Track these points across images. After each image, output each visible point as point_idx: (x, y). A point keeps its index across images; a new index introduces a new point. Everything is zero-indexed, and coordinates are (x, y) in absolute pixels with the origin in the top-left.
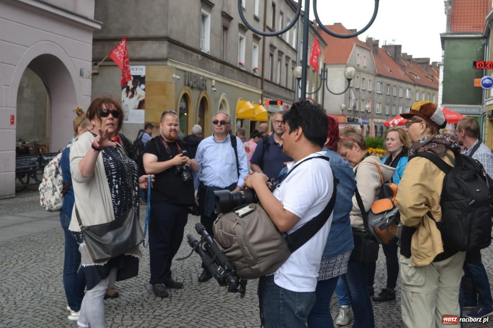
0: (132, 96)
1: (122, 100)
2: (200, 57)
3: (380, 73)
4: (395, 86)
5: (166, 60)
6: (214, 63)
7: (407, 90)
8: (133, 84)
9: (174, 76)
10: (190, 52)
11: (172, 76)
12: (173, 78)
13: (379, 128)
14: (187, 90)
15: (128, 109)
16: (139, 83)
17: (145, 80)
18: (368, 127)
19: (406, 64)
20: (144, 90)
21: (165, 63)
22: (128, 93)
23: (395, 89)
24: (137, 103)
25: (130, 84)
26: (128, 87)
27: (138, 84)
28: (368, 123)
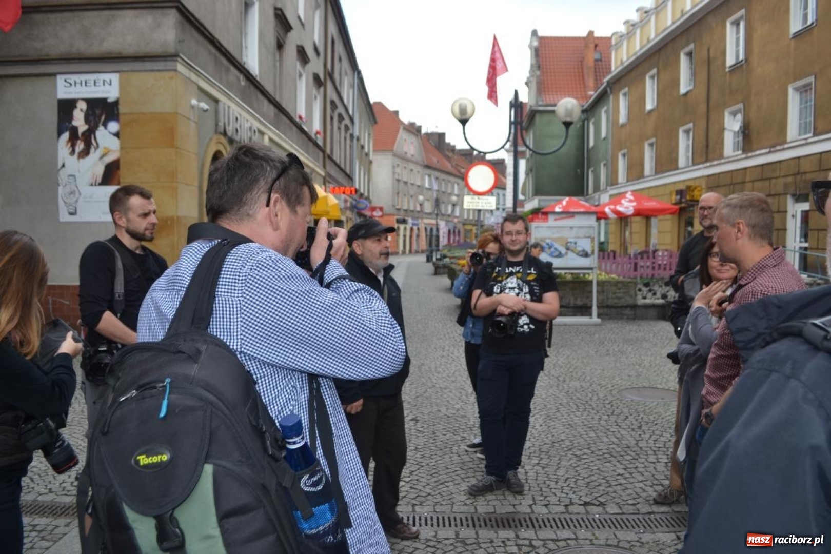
0: (85, 153)
1: (60, 165)
2: (243, 82)
3: (430, 165)
4: (444, 180)
5: (174, 57)
6: (266, 102)
7: (456, 186)
8: (87, 120)
9: (194, 102)
10: (225, 62)
11: (190, 101)
12: (193, 107)
13: (429, 230)
14: (221, 143)
15: (77, 187)
16: (103, 118)
17: (118, 109)
18: (418, 229)
19: (450, 155)
20: (117, 135)
21: (170, 64)
22: (73, 146)
23: (443, 183)
24: (100, 170)
25: (79, 120)
26: (74, 130)
27: (101, 122)
28: (417, 225)
